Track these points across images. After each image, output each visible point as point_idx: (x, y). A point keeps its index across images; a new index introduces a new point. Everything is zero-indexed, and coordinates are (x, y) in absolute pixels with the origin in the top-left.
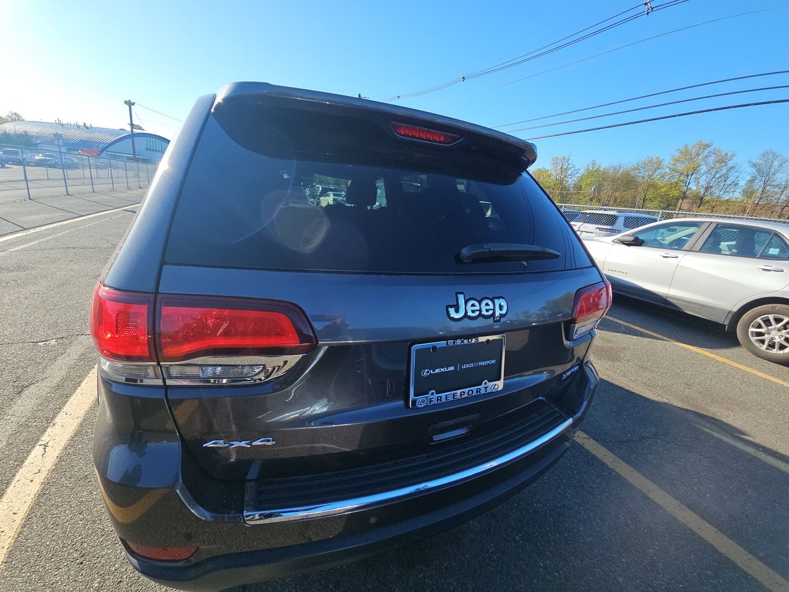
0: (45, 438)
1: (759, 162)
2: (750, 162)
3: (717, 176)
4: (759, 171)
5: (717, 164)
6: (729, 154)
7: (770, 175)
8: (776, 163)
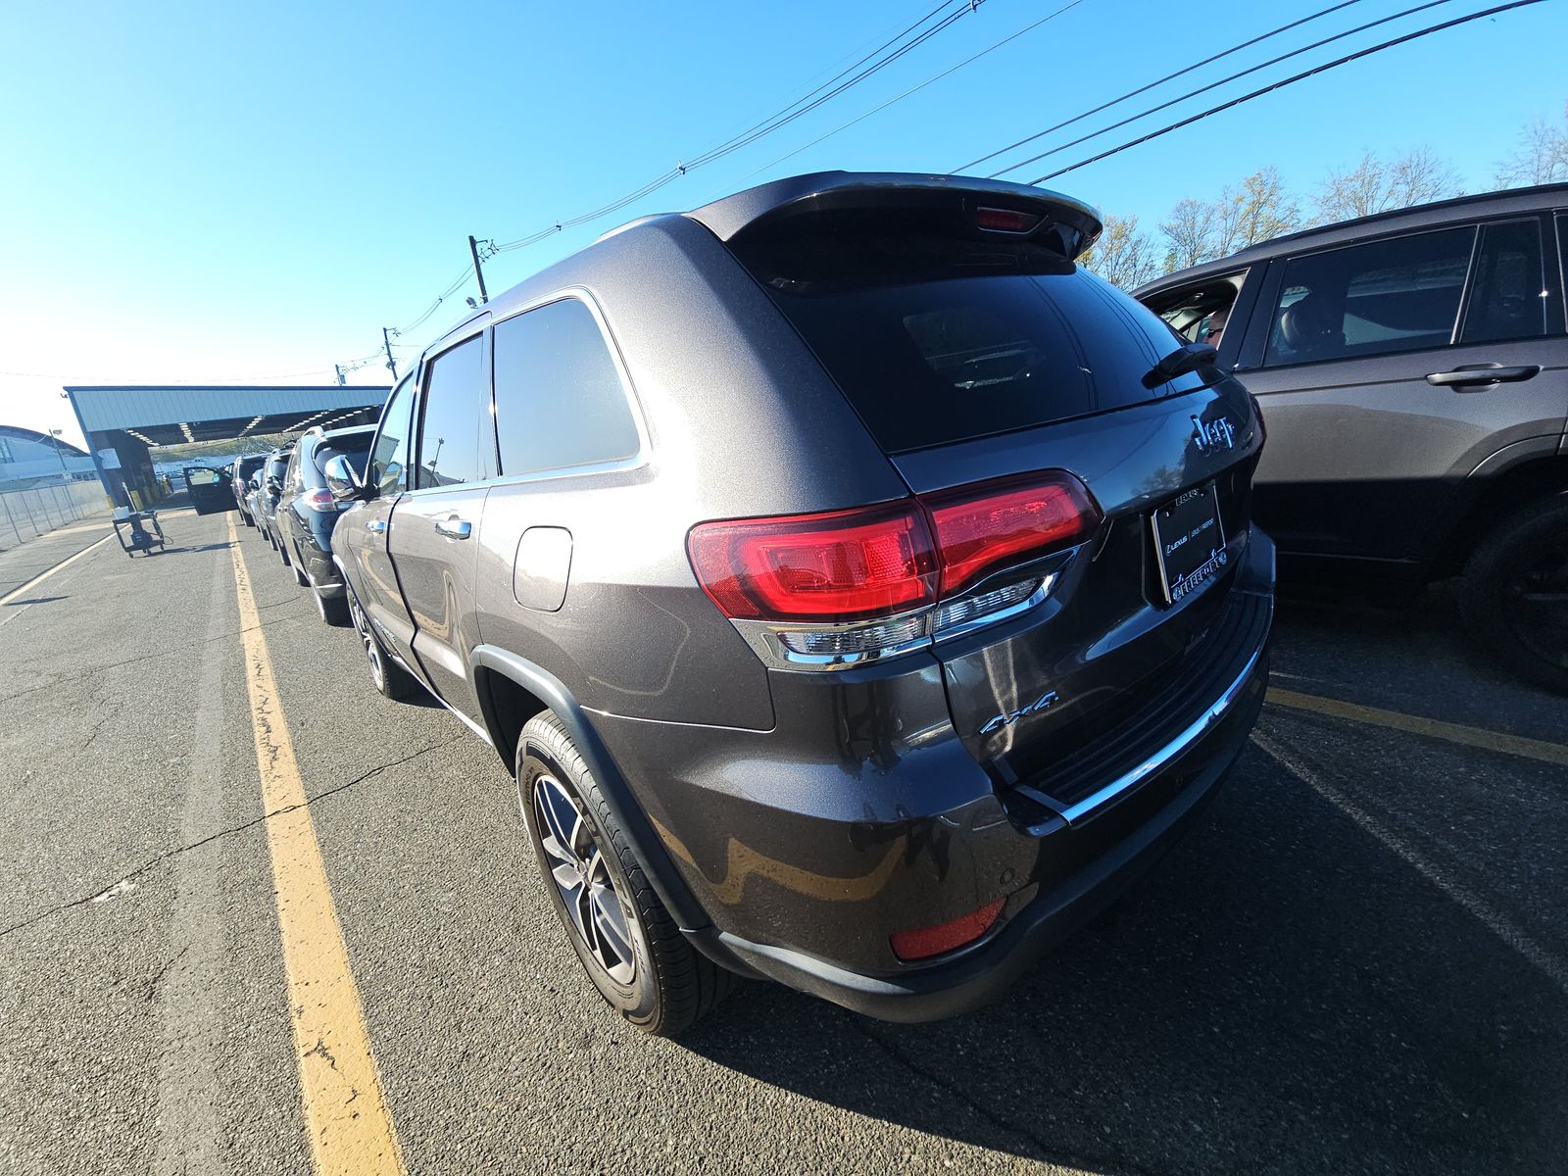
0: (303, 1039)
1: (1174, 223)
2: (1161, 227)
3: (1121, 260)
4: (1177, 237)
5: (1116, 242)
6: (1128, 222)
7: (1196, 240)
8: (1200, 219)
